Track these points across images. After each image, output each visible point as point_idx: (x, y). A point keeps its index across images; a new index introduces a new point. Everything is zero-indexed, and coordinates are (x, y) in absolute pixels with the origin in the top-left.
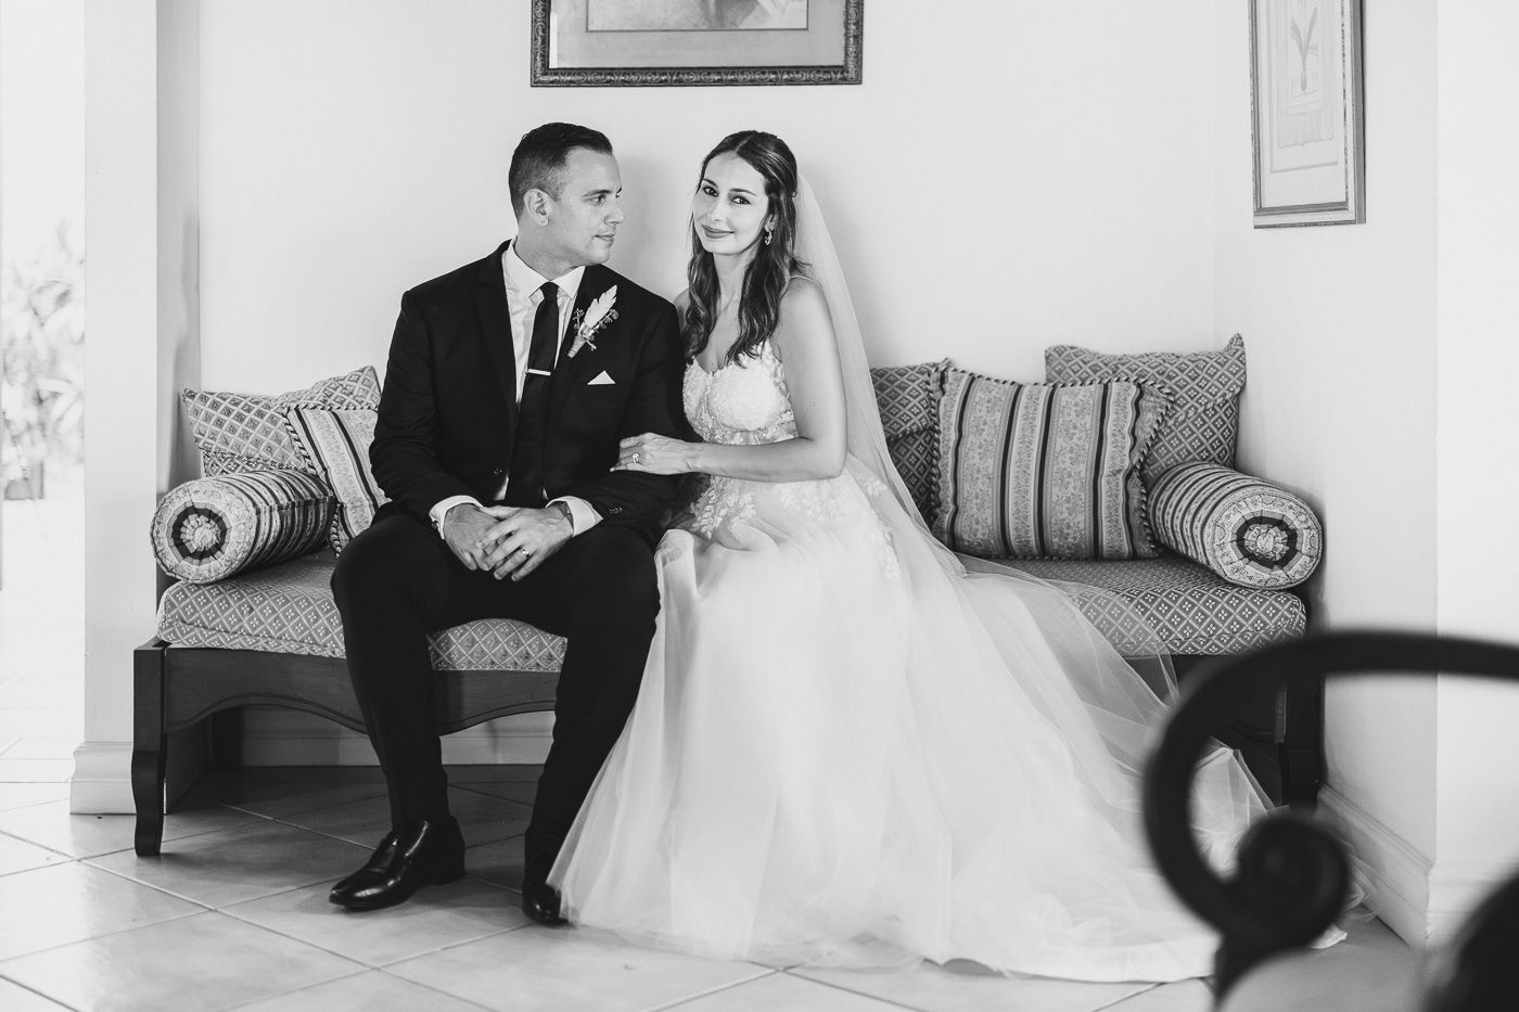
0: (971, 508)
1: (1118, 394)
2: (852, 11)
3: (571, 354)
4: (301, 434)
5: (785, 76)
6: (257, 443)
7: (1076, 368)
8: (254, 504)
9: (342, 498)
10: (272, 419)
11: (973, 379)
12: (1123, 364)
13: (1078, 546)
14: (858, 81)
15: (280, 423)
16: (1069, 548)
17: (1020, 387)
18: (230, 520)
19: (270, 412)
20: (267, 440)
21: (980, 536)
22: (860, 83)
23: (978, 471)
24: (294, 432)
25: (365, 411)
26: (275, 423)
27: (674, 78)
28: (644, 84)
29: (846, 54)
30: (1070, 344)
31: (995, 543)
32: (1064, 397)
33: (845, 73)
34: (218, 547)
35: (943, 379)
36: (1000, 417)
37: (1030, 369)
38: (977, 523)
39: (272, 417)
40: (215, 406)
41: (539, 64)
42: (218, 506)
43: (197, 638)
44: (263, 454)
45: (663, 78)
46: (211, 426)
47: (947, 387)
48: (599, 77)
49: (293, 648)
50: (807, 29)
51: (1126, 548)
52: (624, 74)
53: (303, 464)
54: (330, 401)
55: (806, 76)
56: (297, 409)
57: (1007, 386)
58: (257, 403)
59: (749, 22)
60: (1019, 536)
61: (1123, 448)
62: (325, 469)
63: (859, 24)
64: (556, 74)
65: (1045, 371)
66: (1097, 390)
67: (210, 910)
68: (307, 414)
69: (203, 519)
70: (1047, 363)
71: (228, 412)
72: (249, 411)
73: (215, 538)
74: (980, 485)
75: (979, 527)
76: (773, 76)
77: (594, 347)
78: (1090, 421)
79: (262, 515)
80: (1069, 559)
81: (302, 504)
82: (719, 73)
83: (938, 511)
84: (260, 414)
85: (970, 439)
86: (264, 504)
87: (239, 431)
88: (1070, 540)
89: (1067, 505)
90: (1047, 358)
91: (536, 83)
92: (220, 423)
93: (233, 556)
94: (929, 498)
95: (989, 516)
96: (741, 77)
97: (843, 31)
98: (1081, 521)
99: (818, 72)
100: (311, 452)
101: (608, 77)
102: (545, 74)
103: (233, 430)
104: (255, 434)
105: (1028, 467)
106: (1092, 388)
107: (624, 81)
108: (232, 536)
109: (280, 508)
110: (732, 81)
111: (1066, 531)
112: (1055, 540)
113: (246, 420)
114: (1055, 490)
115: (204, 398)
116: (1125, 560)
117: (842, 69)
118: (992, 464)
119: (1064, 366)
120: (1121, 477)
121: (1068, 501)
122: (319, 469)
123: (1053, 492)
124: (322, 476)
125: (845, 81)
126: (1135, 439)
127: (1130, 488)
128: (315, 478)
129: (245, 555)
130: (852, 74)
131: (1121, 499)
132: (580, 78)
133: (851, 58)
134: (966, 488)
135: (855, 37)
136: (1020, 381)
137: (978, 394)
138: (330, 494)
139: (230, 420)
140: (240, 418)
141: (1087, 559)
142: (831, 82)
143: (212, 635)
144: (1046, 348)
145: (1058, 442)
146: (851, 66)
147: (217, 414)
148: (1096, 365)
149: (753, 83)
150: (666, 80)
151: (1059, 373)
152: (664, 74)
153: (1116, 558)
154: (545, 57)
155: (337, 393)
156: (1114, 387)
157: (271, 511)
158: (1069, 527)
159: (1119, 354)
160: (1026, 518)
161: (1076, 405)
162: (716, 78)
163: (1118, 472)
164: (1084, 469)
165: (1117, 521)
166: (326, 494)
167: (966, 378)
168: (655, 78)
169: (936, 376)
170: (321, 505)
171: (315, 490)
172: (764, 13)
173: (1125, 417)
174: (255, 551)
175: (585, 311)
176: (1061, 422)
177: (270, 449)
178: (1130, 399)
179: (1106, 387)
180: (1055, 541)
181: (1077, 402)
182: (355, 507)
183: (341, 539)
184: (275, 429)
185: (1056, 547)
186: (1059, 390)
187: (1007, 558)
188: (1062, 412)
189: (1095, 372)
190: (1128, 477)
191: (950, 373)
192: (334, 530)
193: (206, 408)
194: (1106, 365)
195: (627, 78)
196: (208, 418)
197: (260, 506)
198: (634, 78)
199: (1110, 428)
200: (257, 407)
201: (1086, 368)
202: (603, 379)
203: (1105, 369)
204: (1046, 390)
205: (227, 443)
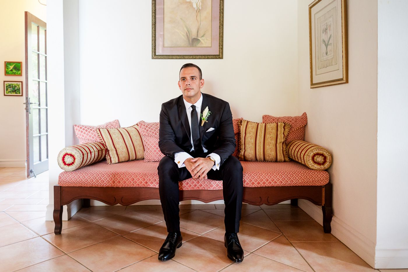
0: (248, 150)
1: (280, 125)
2: (221, 43)
4: (100, 134)
5: (207, 57)
6: (90, 136)
7: (269, 120)
8: (82, 153)
9: (109, 149)
10: (94, 131)
11: (248, 122)
12: (280, 119)
13: (272, 159)
14: (222, 58)
15: (95, 132)
16: (270, 159)
17: (258, 124)
18: (76, 156)
19: (93, 129)
20: (93, 136)
21: (250, 157)
22: (223, 59)
23: (250, 142)
24: (98, 134)
25: (115, 129)
26: (94, 132)
27: (183, 57)
28: (176, 58)
29: (220, 52)
30: (268, 115)
31: (254, 158)
32: (268, 126)
33: (219, 56)
34: (73, 163)
35: (241, 122)
36: (254, 130)
37: (260, 120)
38: (250, 154)
39: (94, 130)
40: (81, 128)
41: (153, 54)
42: (73, 153)
44: (92, 139)
45: (180, 57)
46: (80, 132)
47: (242, 123)
48: (166, 57)
50: (211, 47)
51: (283, 159)
52: (172, 56)
53: (100, 141)
54: (108, 127)
55: (211, 57)
56: (99, 129)
57: (255, 123)
58: (91, 127)
59: (199, 45)
60: (259, 157)
61: (282, 137)
62: (105, 142)
63: (222, 46)
64: (157, 56)
65: (262, 120)
66: (275, 124)
68: (101, 130)
69: (69, 156)
70: (263, 119)
71: (84, 129)
72: (89, 129)
73: (72, 161)
74: (250, 145)
75: (250, 155)
76: (204, 57)
77: (207, 122)
78: (274, 131)
80: (270, 162)
81: (98, 151)
82: (192, 56)
83: (241, 151)
84: (91, 130)
85: (248, 135)
86: (85, 152)
87: (86, 133)
88: (271, 158)
89: (270, 150)
90: (263, 118)
91: (153, 58)
92: (82, 132)
93: (77, 165)
94: (238, 148)
95: (253, 152)
96: (197, 57)
97: (219, 47)
98: (273, 153)
99: (214, 56)
100: (102, 139)
101: (169, 57)
102: (155, 56)
103: (85, 133)
104: (90, 134)
105: (261, 141)
106: (274, 124)
107: (172, 58)
108: (76, 160)
109: (91, 152)
110: (195, 58)
111: (270, 156)
112: (267, 157)
113: (88, 131)
114: (267, 146)
115: (78, 126)
116: (283, 162)
117: (219, 55)
118: (253, 141)
119: (267, 119)
120: (281, 143)
121: (270, 149)
122: (104, 142)
123: (267, 147)
124: (104, 144)
125: (219, 58)
126: (284, 135)
127: (283, 146)
128: (103, 144)
129: (80, 165)
130: (221, 57)
131: (282, 148)
132: (162, 57)
133: (221, 53)
134: (247, 145)
135: (222, 48)
136: (258, 122)
137: (249, 125)
138: (106, 148)
139: (84, 131)
140: (86, 131)
141: (274, 162)
142: (216, 58)
144: (263, 115)
145: (268, 136)
146: (221, 55)
147: (81, 130)
148: (274, 119)
149: (200, 58)
150: (181, 58)
151: (266, 121)
152: (181, 56)
153: (280, 162)
154: (155, 52)
155: (109, 125)
156: (279, 124)
157: (88, 153)
158: (270, 155)
159: (278, 117)
160: (261, 153)
161: (271, 128)
162: (192, 57)
163: (281, 142)
164: (273, 142)
165: (281, 153)
166: (105, 148)
167: (246, 122)
168: (178, 57)
169: (240, 121)
170: (103, 151)
171: (102, 147)
172: (202, 43)
173: (282, 130)
174: (83, 163)
176: (268, 131)
177: (93, 138)
178: (283, 126)
179: (277, 124)
180: (267, 158)
181: (271, 126)
182: (111, 151)
183: (108, 158)
184: (94, 133)
185: (267, 159)
186: (267, 124)
187: (256, 161)
188: (268, 129)
189: (274, 120)
190: (283, 143)
191: (243, 121)
192: (107, 156)
193: (79, 128)
194: (276, 119)
195: (172, 57)
196: (79, 131)
198: (174, 57)
199: (279, 133)
200: (90, 128)
201: (272, 120)
203: (276, 120)
204: (264, 124)
205: (83, 136)
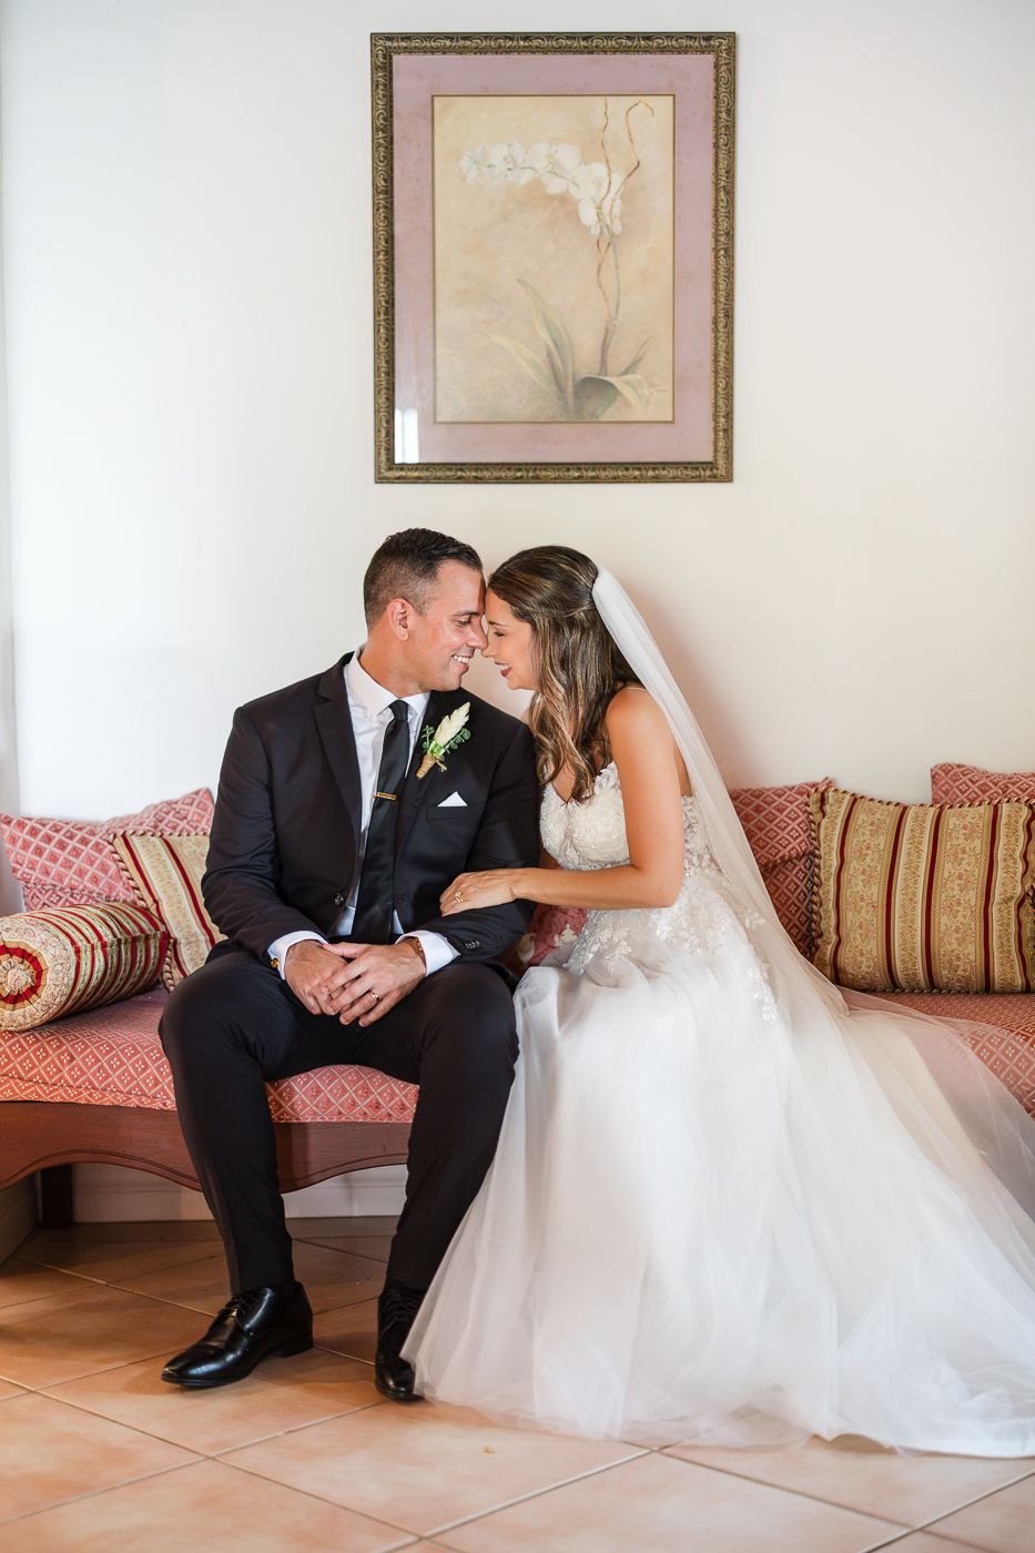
0: (855, 939)
1: (1009, 816)
2: (721, 403)
3: (421, 774)
4: (129, 863)
5: (651, 473)
6: (81, 873)
7: (963, 787)
8: (73, 943)
9: (175, 933)
10: (97, 846)
11: (855, 800)
12: (1014, 784)
13: (968, 979)
14: (728, 478)
15: (106, 851)
16: (959, 981)
17: (905, 808)
18: (46, 959)
19: (94, 840)
20: (92, 870)
21: (864, 968)
22: (731, 481)
23: (862, 899)
24: (122, 861)
25: (201, 837)
26: (100, 851)
27: (531, 474)
28: (498, 480)
29: (716, 450)
30: (957, 762)
31: (881, 978)
32: (952, 820)
33: (715, 469)
34: (33, 990)
35: (823, 800)
36: (883, 841)
37: (917, 790)
38: (862, 954)
39: (97, 844)
40: (33, 832)
41: (383, 458)
42: (33, 945)
43: (12, 1090)
44: (89, 885)
45: (519, 474)
46: (29, 855)
47: (827, 808)
48: (448, 473)
49: (120, 1100)
50: (672, 422)
51: (1019, 981)
52: (476, 470)
53: (132, 896)
54: (162, 826)
55: (673, 473)
56: (124, 836)
57: (892, 807)
58: (80, 829)
59: (611, 414)
60: (906, 969)
61: (1015, 873)
62: (156, 901)
63: (729, 416)
64: (402, 469)
65: (930, 789)
66: (985, 811)
67: (30, 1391)
68: (135, 842)
69: (15, 959)
70: (933, 782)
71: (48, 839)
72: (71, 837)
73: (30, 980)
74: (863, 913)
75: (864, 959)
76: (637, 473)
77: (444, 768)
78: (979, 845)
79: (82, 955)
80: (959, 992)
81: (130, 940)
82: (579, 469)
83: (819, 941)
84: (84, 841)
85: (853, 865)
86: (85, 942)
87: (61, 860)
88: (960, 972)
89: (956, 935)
90: (933, 777)
91: (380, 479)
92: (39, 851)
93: (50, 999)
94: (809, 929)
95: (874, 947)
96: (603, 474)
97: (712, 424)
98: (971, 952)
99: (686, 468)
100: (140, 883)
101: (459, 473)
102: (390, 469)
103: (54, 859)
104: (78, 862)
105: (915, 894)
106: (982, 809)
107: (476, 477)
108: (49, 978)
109: (104, 946)
110: (593, 478)
111: (955, 963)
112: (945, 972)
113: (69, 848)
114: (944, 919)
115: (21, 825)
116: (1018, 993)
117: (711, 465)
118: (876, 892)
119: (952, 784)
120: (1013, 904)
121: (957, 931)
122: (150, 901)
123: (942, 921)
124: (153, 909)
125: (714, 478)
126: (1027, 864)
127: (1024, 918)
128: (145, 912)
129: (64, 998)
130: (722, 471)
131: (1013, 928)
132: (428, 474)
133: (721, 455)
134: (849, 917)
135: (725, 431)
136: (905, 800)
137: (860, 816)
138: (162, 929)
139: (50, 848)
140: (62, 846)
141: (977, 992)
142: (699, 479)
143: (29, 1087)
144: (932, 766)
145: (946, 868)
146: (721, 462)
147: (36, 841)
148: (985, 784)
149: (616, 480)
150: (522, 477)
151: (946, 793)
152: (520, 470)
153: (1008, 992)
154: (390, 450)
155: (170, 817)
156: (1005, 809)
157: (93, 948)
158: (958, 959)
159: (1009, 771)
160: (913, 949)
161: (965, 828)
162: (576, 474)
163: (1010, 899)
164: (974, 897)
165: (1009, 952)
166: (157, 928)
167: (847, 799)
168: (510, 474)
169: (815, 797)
170: (152, 941)
171: (145, 924)
172: (627, 403)
173: (1017, 840)
174: (75, 994)
175: (436, 729)
176: (948, 847)
177: (95, 880)
178: (1021, 821)
179: (996, 807)
180: (943, 974)
181: (966, 824)
182: (189, 943)
183: (173, 978)
184: (100, 858)
185: (945, 980)
186: (947, 811)
187: (893, 991)
188: (950, 835)
189: (984, 792)
190: (1020, 904)
191: (830, 794)
192: (166, 967)
193: (24, 835)
194: (996, 785)
195: (479, 474)
196: (26, 846)
197: (80, 944)
198: (487, 474)
199: (1000, 852)
200: (79, 834)
201: (974, 788)
202: (455, 800)
203: (995, 789)
204: (932, 812)
205: (47, 873)
